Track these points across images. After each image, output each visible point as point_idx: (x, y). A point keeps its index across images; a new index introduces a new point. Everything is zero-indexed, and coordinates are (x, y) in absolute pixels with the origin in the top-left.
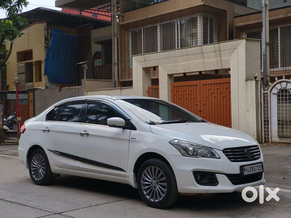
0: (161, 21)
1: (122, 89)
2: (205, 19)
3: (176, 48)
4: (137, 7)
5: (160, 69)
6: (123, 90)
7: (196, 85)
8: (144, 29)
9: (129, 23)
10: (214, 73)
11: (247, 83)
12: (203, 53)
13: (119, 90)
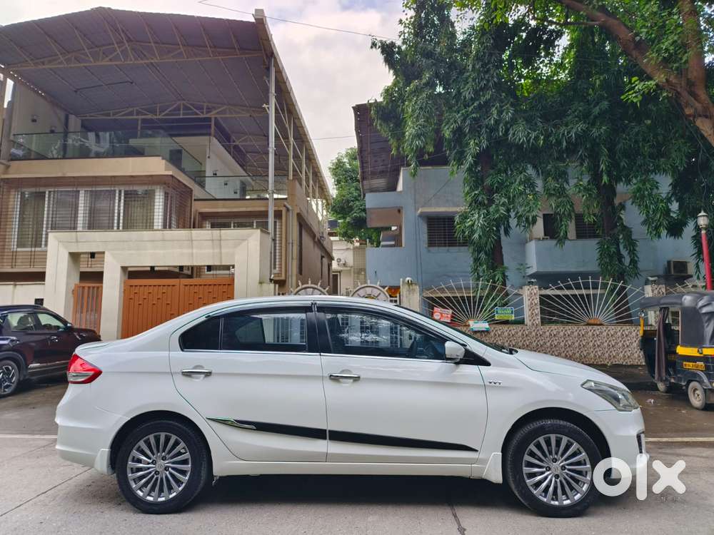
0: (93, 185)
1: (16, 285)
2: (166, 195)
3: (115, 228)
4: (32, 157)
5: (108, 257)
6: (18, 286)
7: (173, 286)
8: (50, 192)
9: (22, 178)
10: (177, 270)
11: (261, 286)
12: (192, 240)
13: (12, 286)
